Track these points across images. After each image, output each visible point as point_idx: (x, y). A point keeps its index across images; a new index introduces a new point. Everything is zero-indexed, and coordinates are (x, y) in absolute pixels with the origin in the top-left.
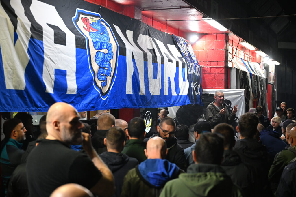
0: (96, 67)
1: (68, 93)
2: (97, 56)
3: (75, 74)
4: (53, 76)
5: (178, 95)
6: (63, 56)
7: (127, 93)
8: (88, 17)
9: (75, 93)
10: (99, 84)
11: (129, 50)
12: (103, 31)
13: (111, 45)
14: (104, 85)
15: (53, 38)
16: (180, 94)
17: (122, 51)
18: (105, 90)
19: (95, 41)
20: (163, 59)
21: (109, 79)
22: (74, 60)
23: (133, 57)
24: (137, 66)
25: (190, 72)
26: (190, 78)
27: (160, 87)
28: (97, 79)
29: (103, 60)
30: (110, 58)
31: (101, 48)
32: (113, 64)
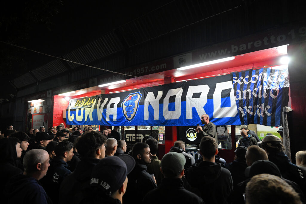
0: (125, 112)
1: (114, 121)
2: (126, 108)
3: (116, 115)
4: (109, 117)
6: (112, 111)
7: (145, 119)
8: (133, 95)
9: (116, 120)
13: (134, 103)
14: (130, 117)
15: (109, 107)
18: (130, 119)
19: (125, 104)
21: (132, 115)
22: (116, 111)
23: (149, 103)
24: (153, 107)
25: (240, 98)
26: (240, 103)
27: (179, 114)
28: (126, 116)
29: (129, 109)
30: (133, 108)
31: (129, 105)
32: (135, 109)
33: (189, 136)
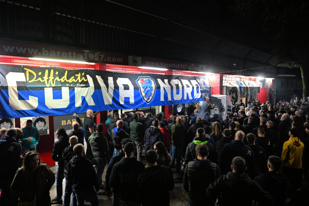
1: (130, 103)
2: (144, 91)
3: (133, 98)
4: (124, 99)
5: (193, 99)
6: (127, 93)
7: (161, 100)
8: (144, 79)
9: (134, 103)
10: (146, 99)
11: (162, 87)
12: (150, 82)
13: (152, 87)
14: (148, 99)
16: (195, 98)
17: (158, 87)
18: (149, 101)
19: (143, 86)
20: (183, 87)
21: (151, 98)
22: (133, 93)
23: (164, 89)
24: (167, 92)
25: (202, 90)
26: (202, 92)
27: (181, 97)
28: (144, 98)
29: (147, 92)
30: (152, 91)
31: (147, 88)
32: (153, 92)
33: (178, 110)
